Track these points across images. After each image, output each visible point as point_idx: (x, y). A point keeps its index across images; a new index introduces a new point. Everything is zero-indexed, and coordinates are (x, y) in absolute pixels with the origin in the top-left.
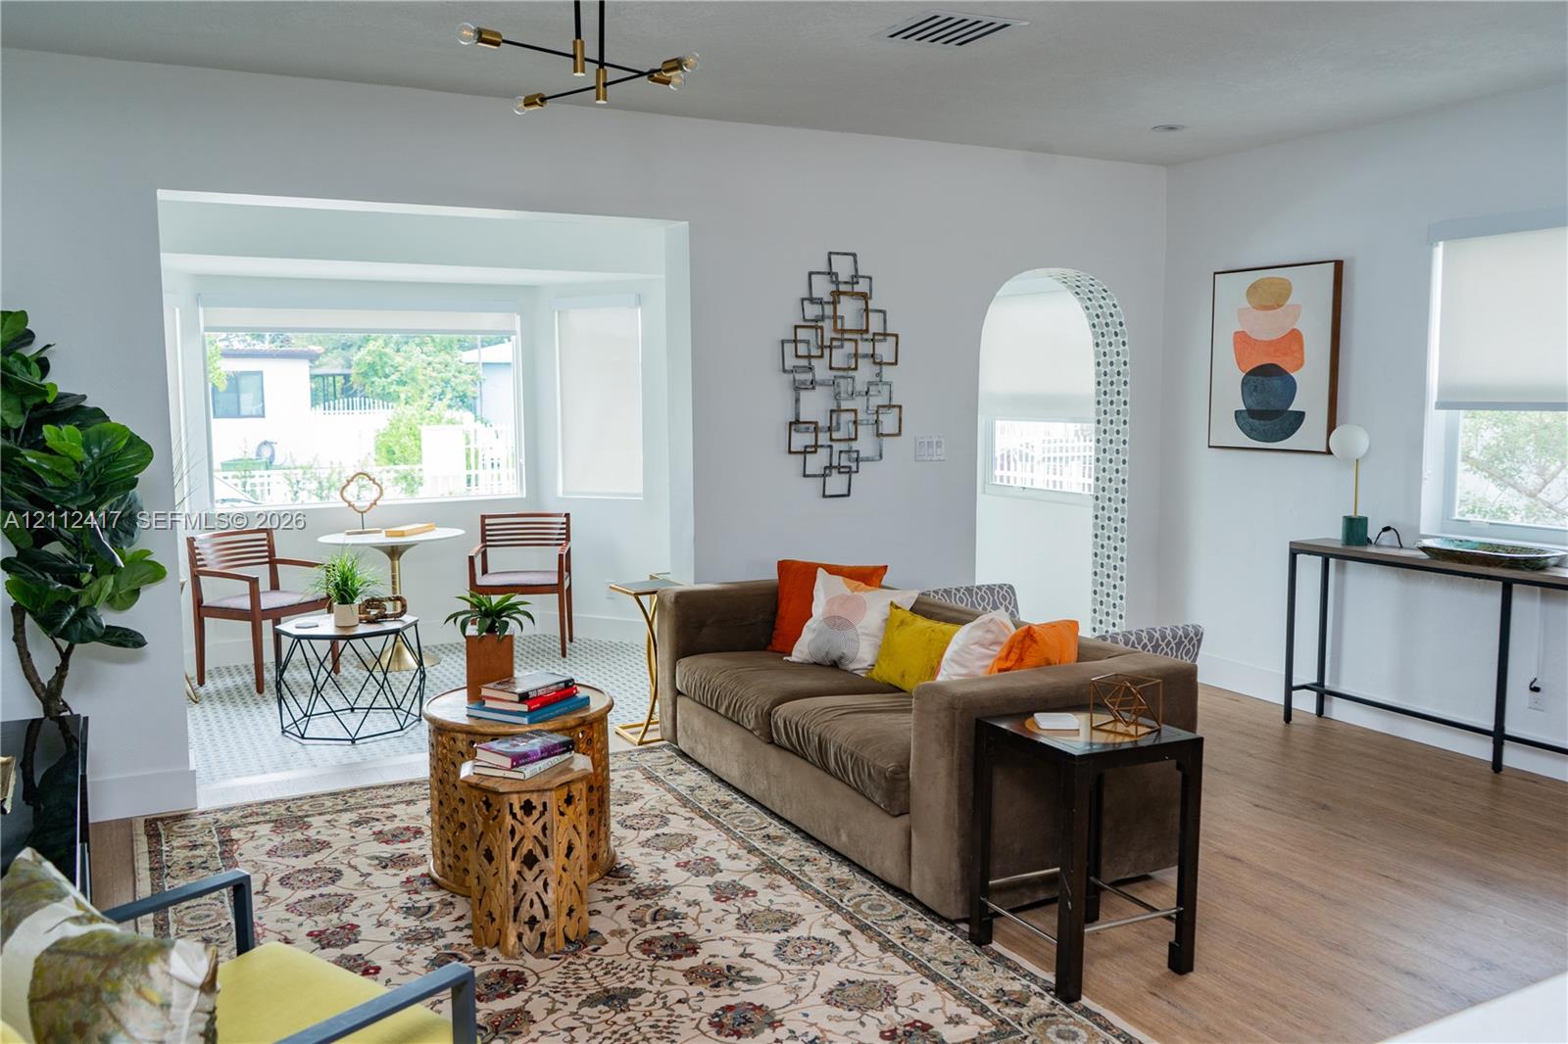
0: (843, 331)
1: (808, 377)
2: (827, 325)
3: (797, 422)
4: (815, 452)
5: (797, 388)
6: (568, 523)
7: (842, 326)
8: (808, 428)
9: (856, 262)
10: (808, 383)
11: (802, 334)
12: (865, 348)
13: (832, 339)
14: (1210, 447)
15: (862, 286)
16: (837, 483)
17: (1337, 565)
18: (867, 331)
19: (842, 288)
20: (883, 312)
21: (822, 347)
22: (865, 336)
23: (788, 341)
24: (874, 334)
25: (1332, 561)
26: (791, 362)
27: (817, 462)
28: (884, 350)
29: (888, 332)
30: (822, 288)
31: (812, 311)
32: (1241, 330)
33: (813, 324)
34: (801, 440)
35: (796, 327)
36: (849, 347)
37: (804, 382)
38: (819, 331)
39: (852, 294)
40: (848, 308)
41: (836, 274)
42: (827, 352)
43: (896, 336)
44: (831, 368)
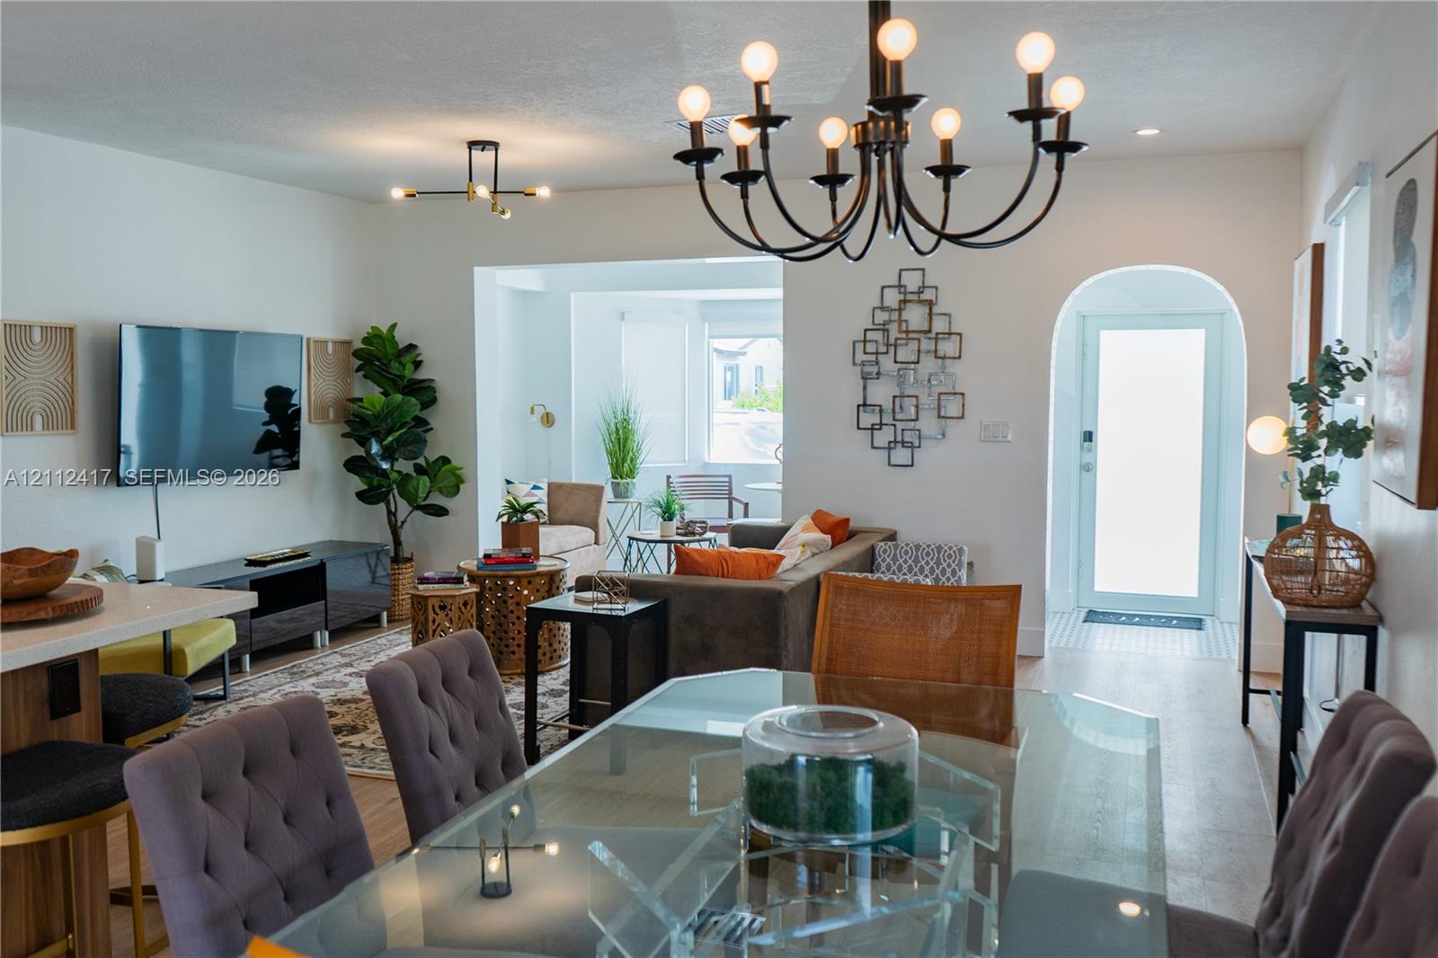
0: (907, 332)
1: (875, 369)
2: (893, 329)
3: (865, 405)
4: (880, 429)
5: (865, 377)
7: (907, 328)
8: (874, 410)
9: (924, 276)
10: (874, 374)
11: (870, 335)
12: (927, 345)
13: (897, 339)
15: (928, 295)
16: (901, 455)
18: (930, 331)
19: (909, 297)
20: (949, 315)
21: (888, 345)
22: (929, 335)
23: (859, 341)
24: (937, 334)
26: (860, 357)
27: (883, 437)
28: (948, 347)
29: (953, 331)
30: (892, 298)
31: (881, 317)
33: (881, 327)
34: (868, 419)
35: (866, 330)
36: (913, 345)
37: (870, 374)
38: (886, 332)
39: (918, 302)
40: (915, 316)
41: (905, 287)
42: (892, 349)
43: (960, 335)
44: (896, 362)
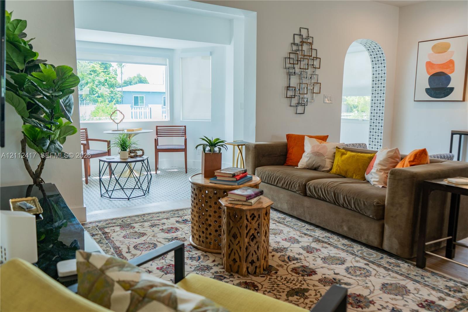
0: (304, 56)
1: (293, 71)
2: (299, 53)
3: (289, 87)
4: (294, 98)
5: (289, 74)
6: (185, 129)
7: (304, 54)
8: (292, 89)
9: (308, 31)
10: (293, 73)
11: (292, 56)
12: (311, 62)
13: (301, 58)
14: (415, 101)
15: (310, 41)
16: (300, 109)
17: (464, 137)
18: (311, 56)
19: (304, 40)
20: (316, 50)
21: (298, 61)
22: (311, 58)
23: (287, 58)
24: (314, 57)
25: (463, 136)
26: (288, 65)
27: (294, 101)
28: (316, 63)
29: (317, 57)
30: (298, 40)
31: (295, 48)
32: (429, 61)
33: (295, 52)
34: (290, 93)
35: (290, 53)
36: (306, 61)
37: (292, 73)
38: (297, 55)
39: (307, 43)
40: (305, 47)
41: (302, 36)
42: (299, 62)
43: (320, 58)
44: (300, 68)
